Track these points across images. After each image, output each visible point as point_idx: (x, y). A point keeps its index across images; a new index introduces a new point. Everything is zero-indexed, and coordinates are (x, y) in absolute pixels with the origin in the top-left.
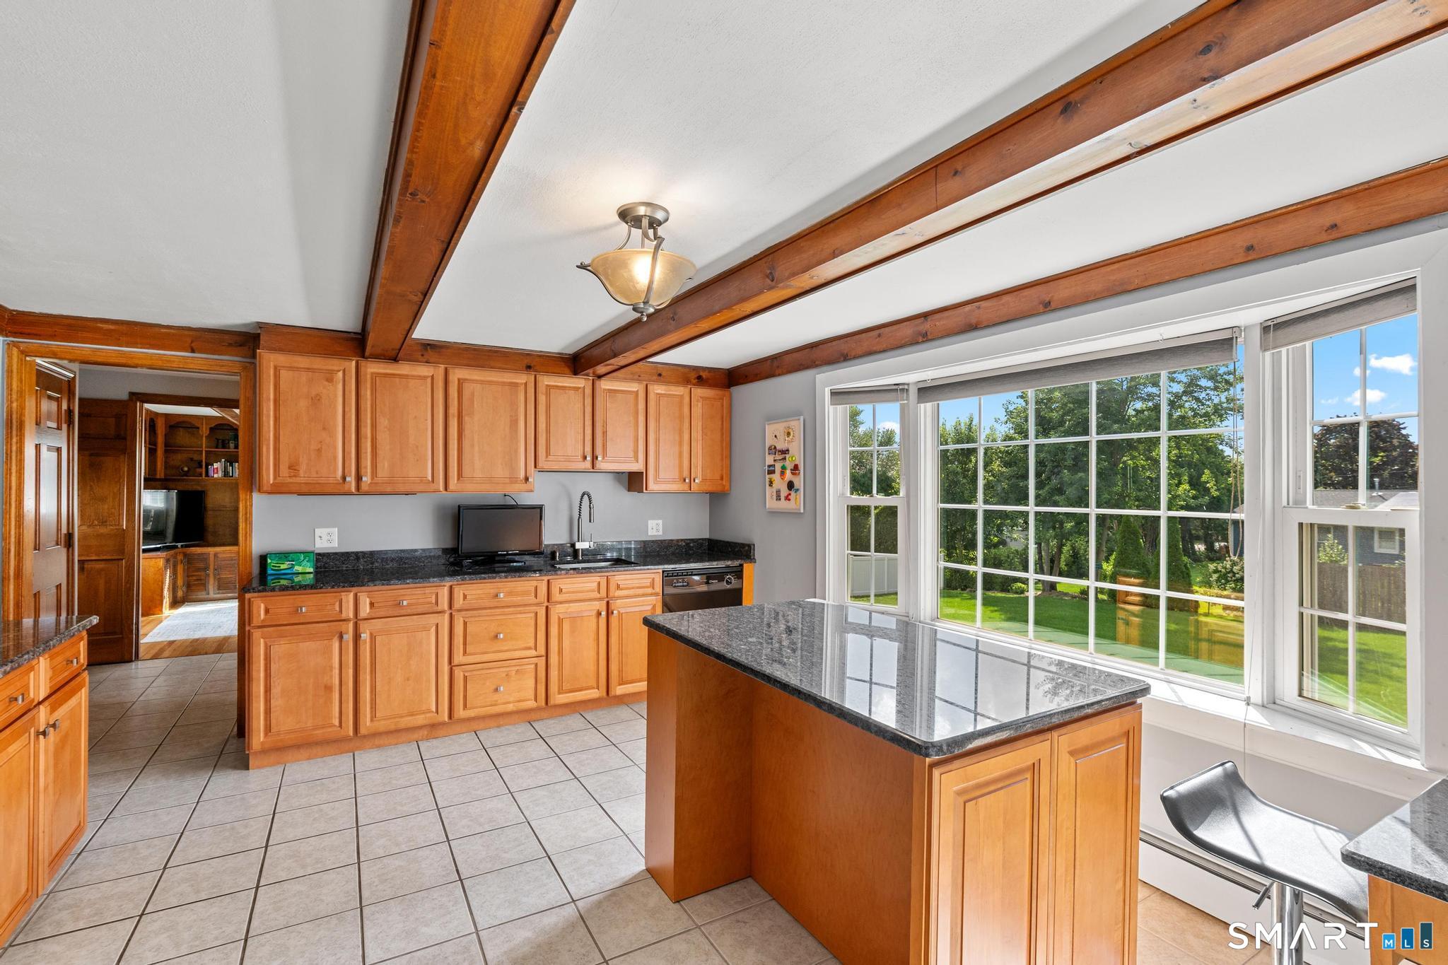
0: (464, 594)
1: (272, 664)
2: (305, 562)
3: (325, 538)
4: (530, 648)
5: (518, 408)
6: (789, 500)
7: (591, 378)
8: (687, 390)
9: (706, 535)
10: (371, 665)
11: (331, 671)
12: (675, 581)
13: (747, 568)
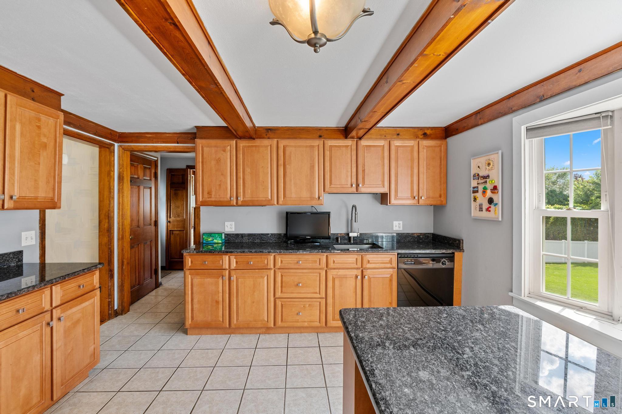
0: (281, 260)
1: (194, 288)
2: (218, 238)
3: (229, 226)
4: (316, 293)
5: (314, 159)
6: (490, 211)
7: (356, 140)
8: (416, 142)
9: (431, 230)
10: (237, 293)
11: (219, 294)
12: (406, 261)
13: (457, 254)
